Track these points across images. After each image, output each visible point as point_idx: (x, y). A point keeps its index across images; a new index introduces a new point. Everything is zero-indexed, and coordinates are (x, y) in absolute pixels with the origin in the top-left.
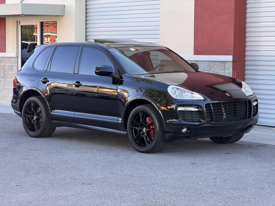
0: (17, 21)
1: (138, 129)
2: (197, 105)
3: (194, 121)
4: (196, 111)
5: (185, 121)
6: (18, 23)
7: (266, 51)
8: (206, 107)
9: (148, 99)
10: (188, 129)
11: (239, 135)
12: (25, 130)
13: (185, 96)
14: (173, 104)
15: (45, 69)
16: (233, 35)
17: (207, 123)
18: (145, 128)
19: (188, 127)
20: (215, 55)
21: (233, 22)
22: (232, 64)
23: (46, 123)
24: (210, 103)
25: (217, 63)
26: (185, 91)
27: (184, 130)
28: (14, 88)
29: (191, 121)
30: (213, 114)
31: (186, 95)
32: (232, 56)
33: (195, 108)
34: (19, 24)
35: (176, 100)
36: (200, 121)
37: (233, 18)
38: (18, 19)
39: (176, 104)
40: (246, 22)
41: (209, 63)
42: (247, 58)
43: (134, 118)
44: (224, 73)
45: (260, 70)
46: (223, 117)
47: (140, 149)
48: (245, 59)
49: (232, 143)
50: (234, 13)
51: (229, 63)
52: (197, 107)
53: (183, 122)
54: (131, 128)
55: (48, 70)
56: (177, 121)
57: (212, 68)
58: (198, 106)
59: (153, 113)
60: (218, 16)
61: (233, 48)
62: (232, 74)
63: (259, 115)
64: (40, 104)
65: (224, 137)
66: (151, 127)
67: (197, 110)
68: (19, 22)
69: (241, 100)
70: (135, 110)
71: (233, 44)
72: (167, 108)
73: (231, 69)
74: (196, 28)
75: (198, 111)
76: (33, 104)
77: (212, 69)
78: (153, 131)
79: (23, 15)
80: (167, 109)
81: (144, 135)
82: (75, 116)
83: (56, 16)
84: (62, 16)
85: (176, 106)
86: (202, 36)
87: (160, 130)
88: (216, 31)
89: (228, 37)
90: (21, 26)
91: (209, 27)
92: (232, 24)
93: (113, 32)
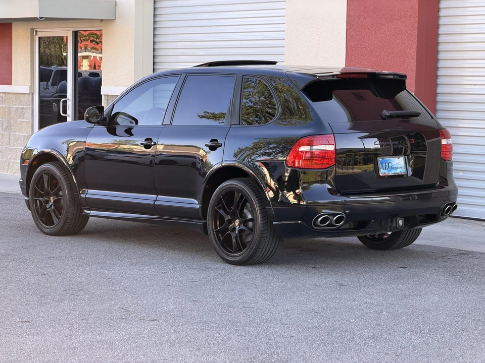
0: (32, 30)
6: (33, 32)
7: (475, 85)
16: (415, 56)
21: (415, 32)
34: (36, 34)
37: (416, 25)
38: (35, 25)
40: (440, 33)
42: (439, 98)
48: (435, 99)
60: (389, 22)
61: (414, 79)
68: (36, 31)
71: (415, 73)
79: (42, 18)
83: (102, 20)
84: (112, 21)
86: (360, 57)
88: (385, 50)
89: (407, 59)
90: (40, 38)
91: (372, 42)
92: (413, 37)
93: (201, 49)
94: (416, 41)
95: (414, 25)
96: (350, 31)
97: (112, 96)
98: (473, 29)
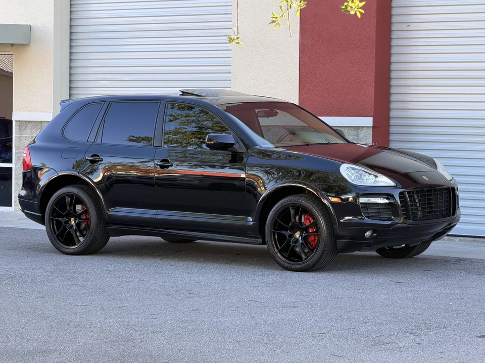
1: (287, 233)
3: (382, 219)
4: (386, 204)
5: (369, 218)
7: (428, 110)
8: (400, 198)
10: (374, 231)
12: (53, 244)
13: (366, 180)
14: (350, 192)
15: (91, 140)
16: (374, 83)
17: (402, 222)
18: (298, 232)
19: (375, 228)
20: (339, 116)
21: (372, 61)
22: (371, 132)
23: (97, 229)
24: (405, 191)
26: (366, 173)
27: (368, 234)
28: (23, 173)
29: (378, 219)
30: (410, 208)
31: (367, 178)
32: (371, 119)
33: (383, 198)
35: (355, 186)
36: (390, 219)
37: (374, 54)
39: (355, 192)
40: (392, 61)
42: (392, 122)
43: (278, 217)
45: (417, 142)
47: (291, 266)
48: (389, 123)
51: (365, 130)
52: (387, 196)
53: (367, 220)
54: (274, 232)
55: (99, 141)
56: (356, 220)
58: (389, 196)
60: (346, 51)
61: (373, 105)
63: (461, 210)
64: (86, 199)
65: (410, 246)
66: (310, 231)
67: (387, 201)
69: (438, 188)
70: (282, 204)
71: (373, 99)
72: (341, 199)
73: (370, 140)
74: (304, 71)
75: (390, 204)
76: (70, 199)
78: (313, 236)
80: (341, 201)
81: (299, 243)
82: (158, 217)
84: (25, 45)
85: (354, 195)
86: (314, 84)
87: (329, 235)
88: (341, 77)
89: (364, 86)
91: (327, 70)
92: (370, 66)
93: (127, 75)
95: (371, 54)
97: (26, 121)
98: (426, 58)
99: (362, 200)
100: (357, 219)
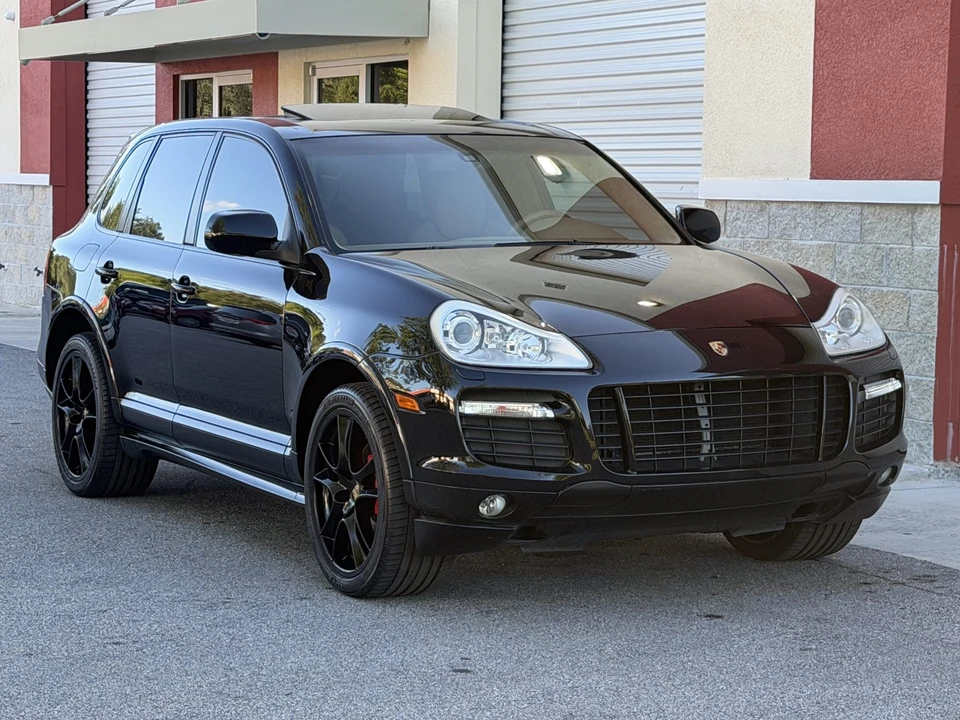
0: (307, 64)
1: (335, 488)
2: (557, 395)
3: (537, 464)
4: (545, 420)
5: (492, 463)
8: (591, 404)
9: (359, 359)
10: (509, 502)
11: (821, 528)
13: (512, 348)
17: (597, 473)
18: (358, 487)
21: (945, 40)
22: (939, 219)
24: (619, 386)
25: (886, 213)
26: (514, 329)
29: (529, 463)
30: (631, 435)
31: (513, 343)
32: (937, 184)
33: (542, 404)
34: (314, 74)
36: (565, 469)
41: (862, 214)
43: (324, 442)
44: (912, 254)
46: (700, 447)
47: (338, 577)
49: (813, 558)
50: (949, 6)
51: (927, 214)
52: (552, 400)
53: (486, 469)
57: (872, 231)
58: (559, 399)
59: (376, 420)
60: (896, 18)
61: (942, 149)
62: (938, 257)
67: (550, 414)
68: (314, 68)
70: (325, 406)
71: (943, 135)
72: (420, 403)
73: (936, 239)
75: (556, 419)
77: (869, 238)
79: (265, 35)
80: (418, 409)
81: (352, 516)
82: (176, 420)
83: (408, 40)
84: (422, 40)
86: (839, 102)
88: (886, 83)
89: (927, 103)
90: (320, 81)
91: (861, 66)
92: (940, 52)
94: (947, 59)
96: (822, 42)
99: (471, 408)
100: (462, 463)
